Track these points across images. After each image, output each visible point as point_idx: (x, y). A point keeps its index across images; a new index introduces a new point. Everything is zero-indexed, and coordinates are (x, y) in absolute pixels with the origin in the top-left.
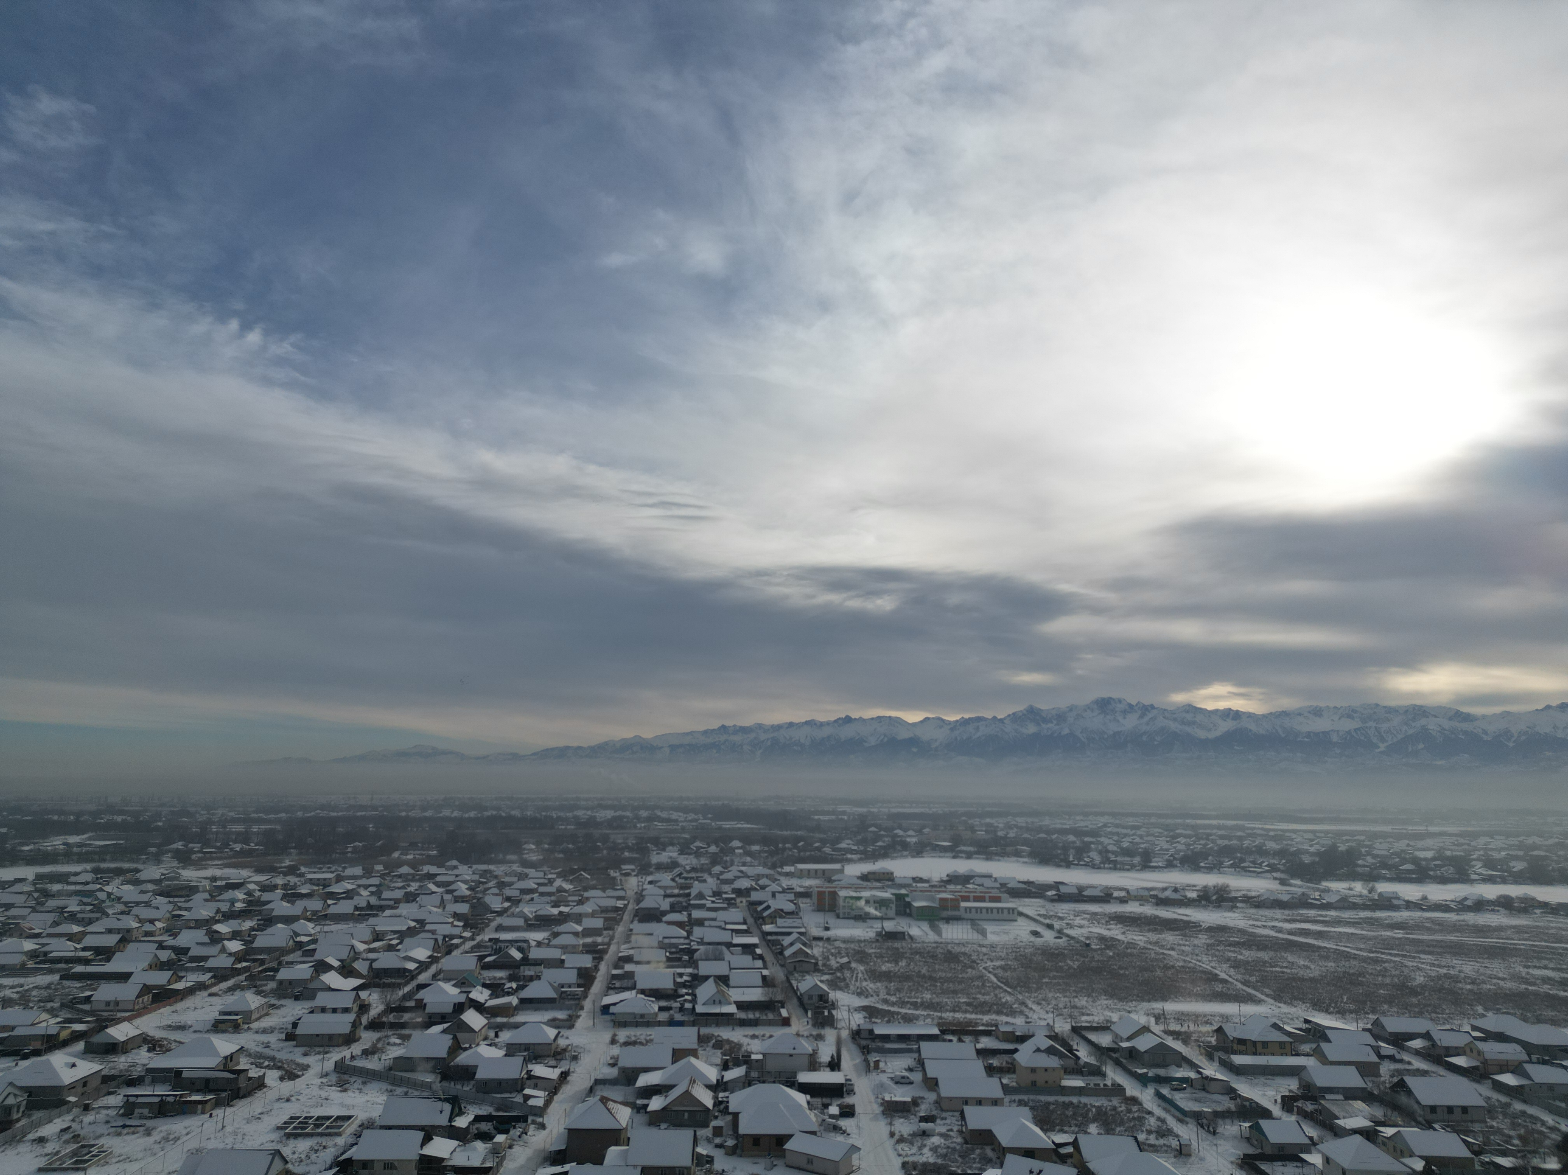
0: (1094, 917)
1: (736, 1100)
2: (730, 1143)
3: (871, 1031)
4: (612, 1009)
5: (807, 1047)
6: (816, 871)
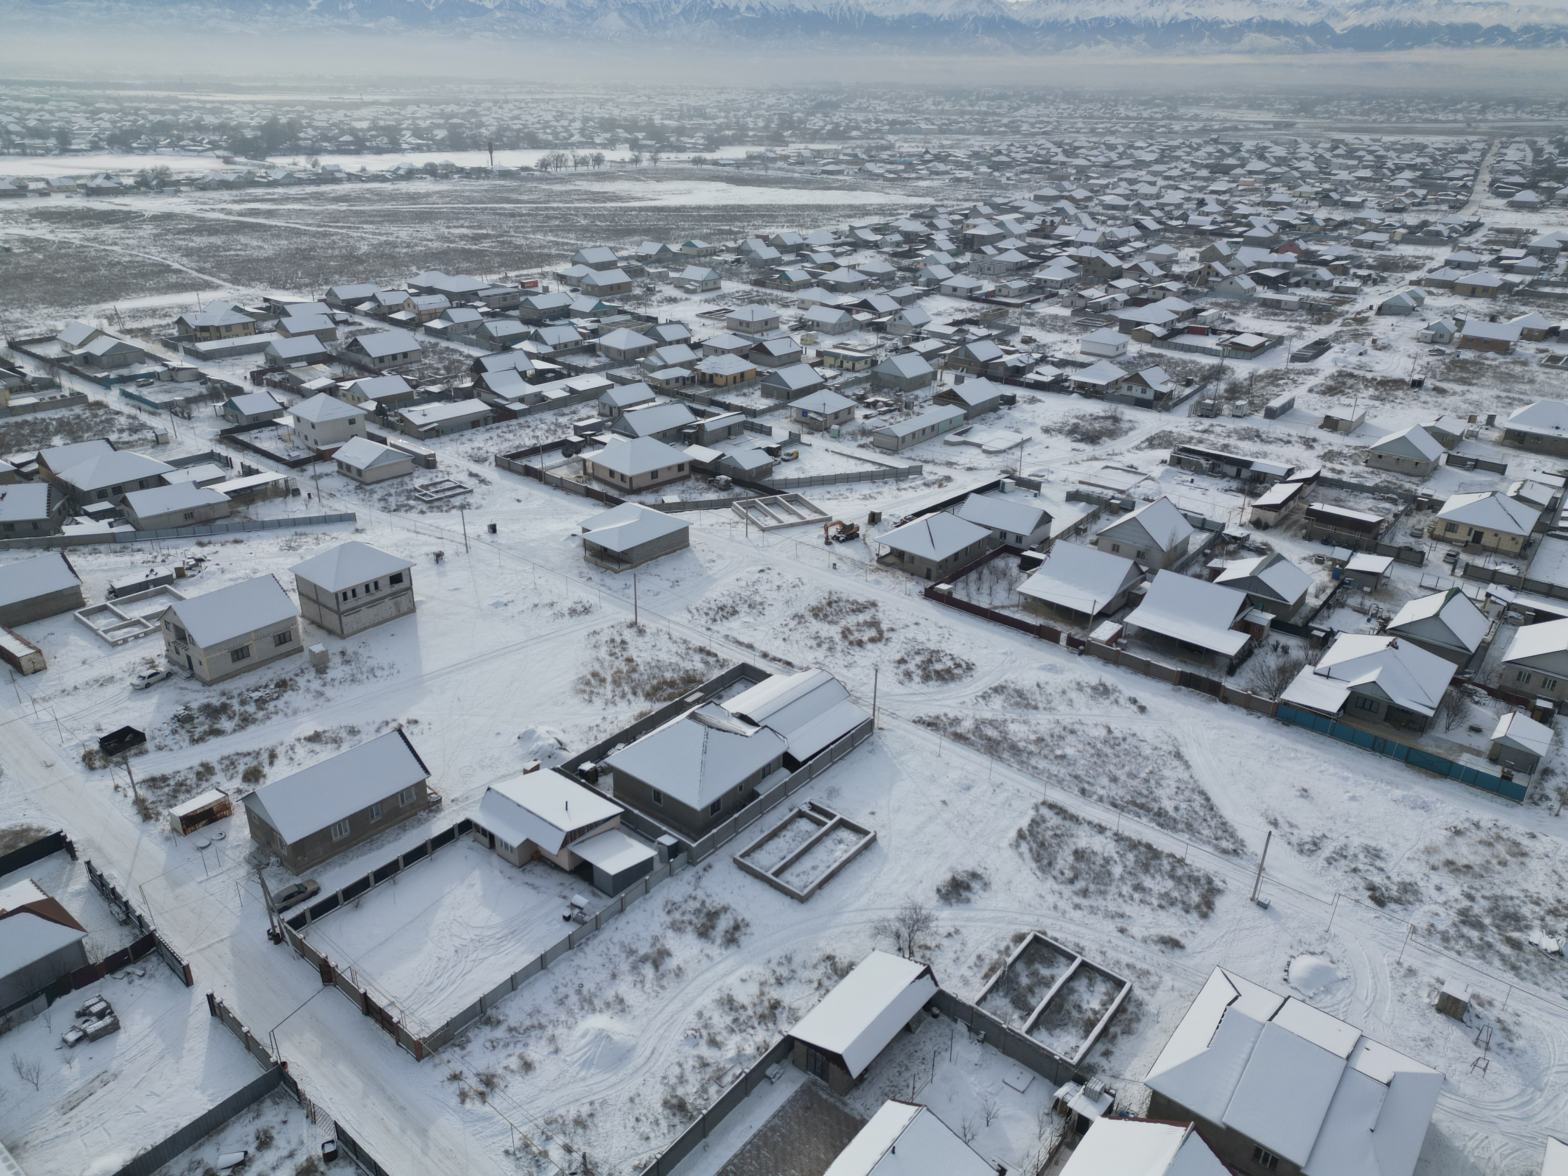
0: (9, 215)
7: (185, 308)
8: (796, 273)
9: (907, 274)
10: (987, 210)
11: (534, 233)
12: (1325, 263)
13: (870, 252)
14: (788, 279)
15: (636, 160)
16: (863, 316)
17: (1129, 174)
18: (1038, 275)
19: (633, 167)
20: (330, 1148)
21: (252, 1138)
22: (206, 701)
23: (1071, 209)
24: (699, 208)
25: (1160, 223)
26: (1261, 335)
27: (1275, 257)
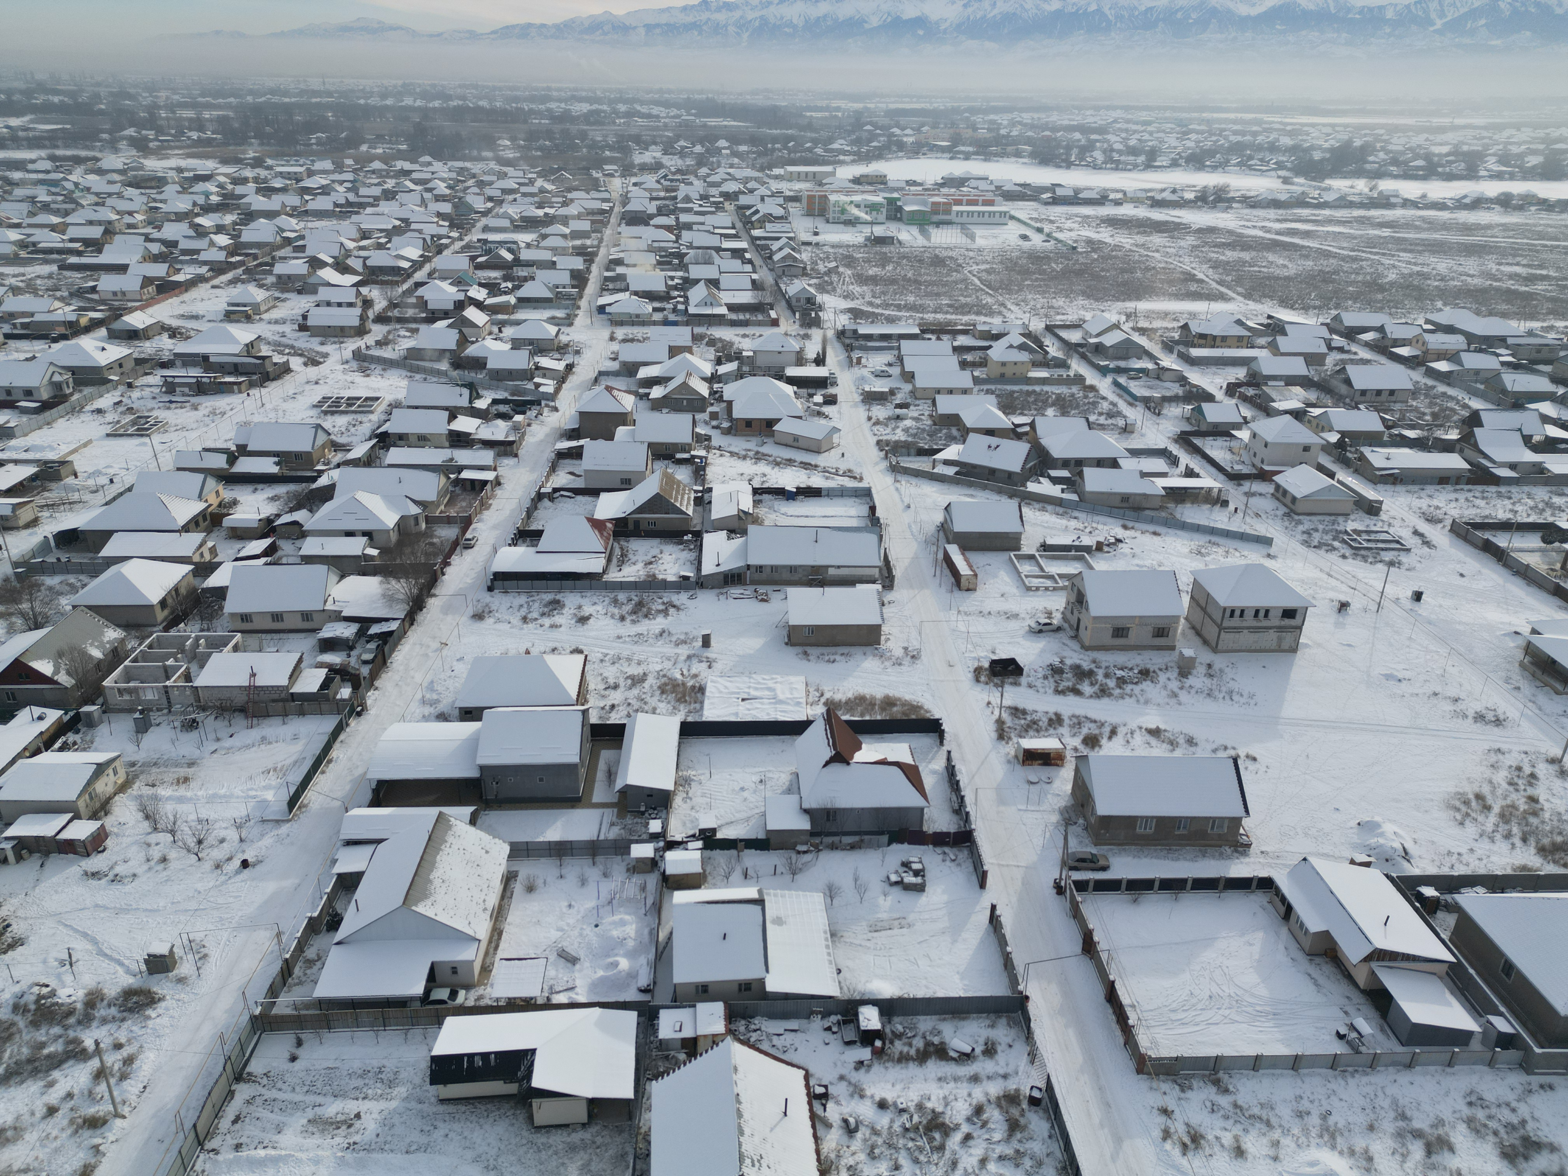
0: (1086, 220)
1: (729, 391)
2: (726, 425)
3: (855, 331)
4: (608, 309)
5: (795, 345)
6: (807, 173)
7: (1193, 315)
20: (1036, 1094)
21: (982, 1041)
22: (1078, 662)
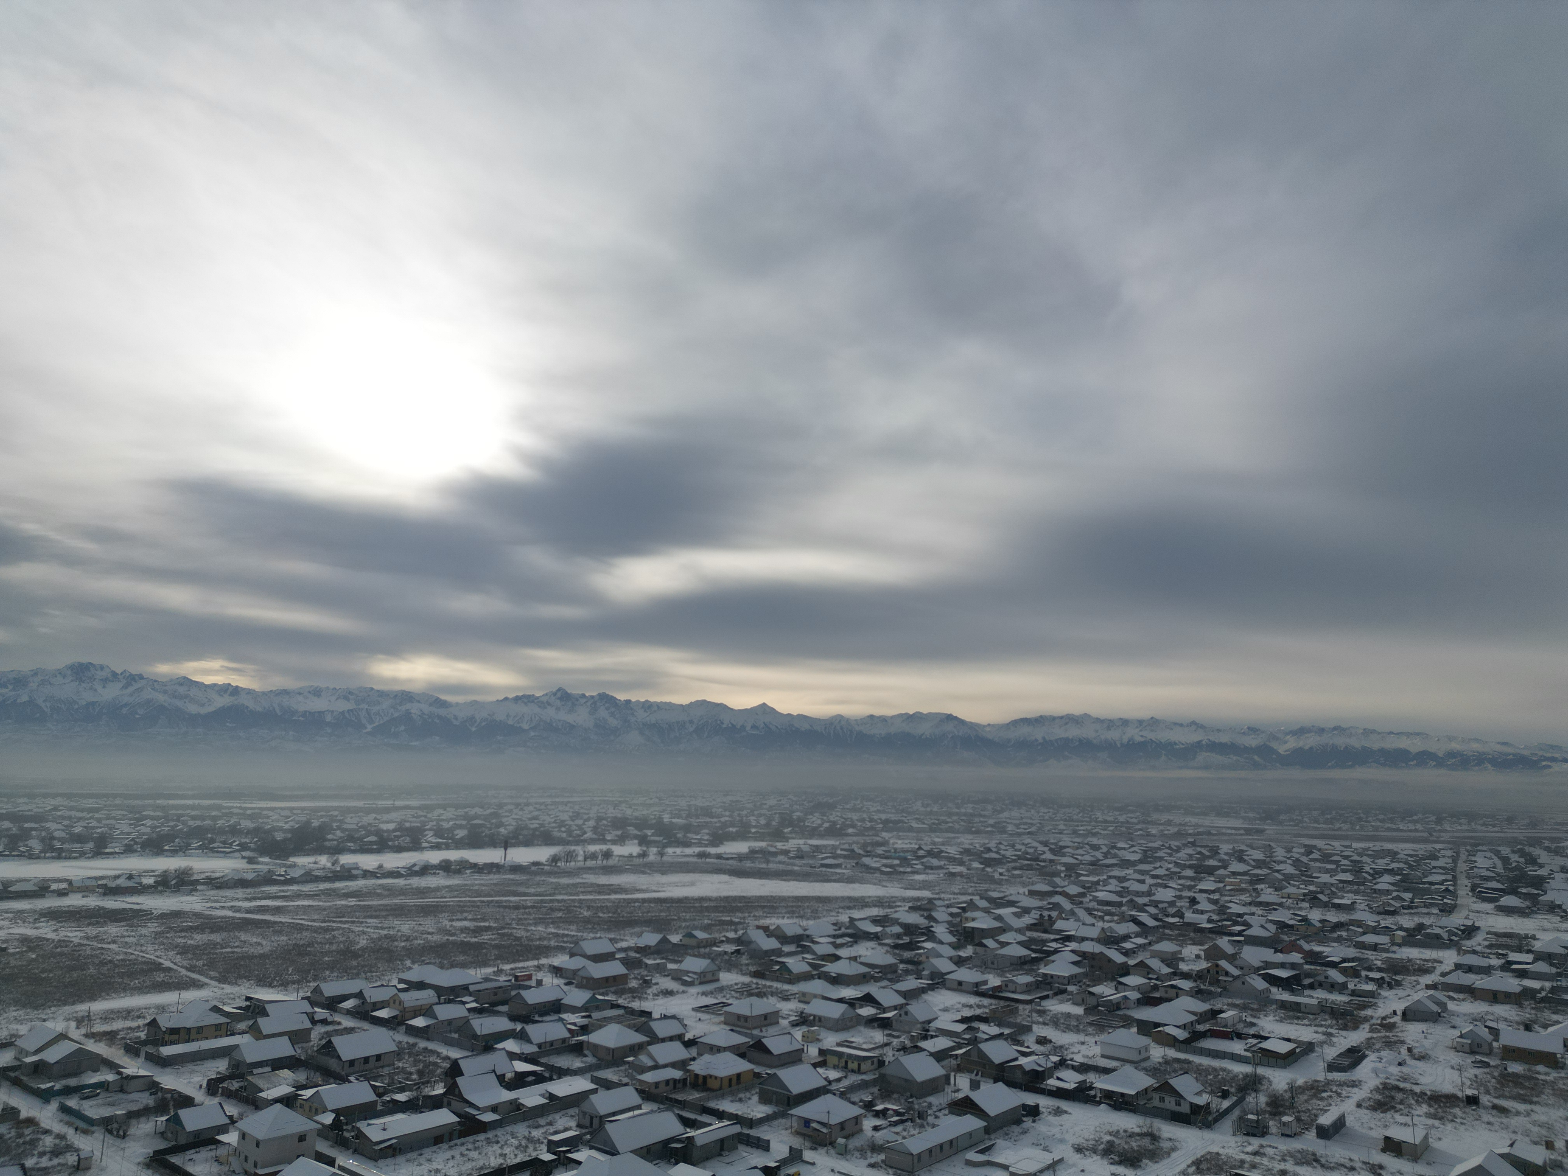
0: (19, 916)
7: (162, 1009)
8: (796, 964)
9: (910, 967)
10: (983, 904)
11: (535, 924)
12: (1334, 965)
13: (871, 944)
14: (789, 971)
15: (644, 855)
16: (867, 1011)
17: (1116, 872)
18: (1043, 970)
19: (640, 861)
23: (1067, 905)
24: (701, 899)
25: (1157, 919)
26: (1288, 1040)
27: (1280, 958)
